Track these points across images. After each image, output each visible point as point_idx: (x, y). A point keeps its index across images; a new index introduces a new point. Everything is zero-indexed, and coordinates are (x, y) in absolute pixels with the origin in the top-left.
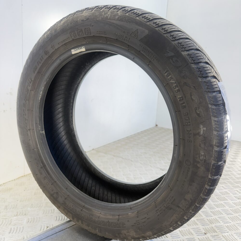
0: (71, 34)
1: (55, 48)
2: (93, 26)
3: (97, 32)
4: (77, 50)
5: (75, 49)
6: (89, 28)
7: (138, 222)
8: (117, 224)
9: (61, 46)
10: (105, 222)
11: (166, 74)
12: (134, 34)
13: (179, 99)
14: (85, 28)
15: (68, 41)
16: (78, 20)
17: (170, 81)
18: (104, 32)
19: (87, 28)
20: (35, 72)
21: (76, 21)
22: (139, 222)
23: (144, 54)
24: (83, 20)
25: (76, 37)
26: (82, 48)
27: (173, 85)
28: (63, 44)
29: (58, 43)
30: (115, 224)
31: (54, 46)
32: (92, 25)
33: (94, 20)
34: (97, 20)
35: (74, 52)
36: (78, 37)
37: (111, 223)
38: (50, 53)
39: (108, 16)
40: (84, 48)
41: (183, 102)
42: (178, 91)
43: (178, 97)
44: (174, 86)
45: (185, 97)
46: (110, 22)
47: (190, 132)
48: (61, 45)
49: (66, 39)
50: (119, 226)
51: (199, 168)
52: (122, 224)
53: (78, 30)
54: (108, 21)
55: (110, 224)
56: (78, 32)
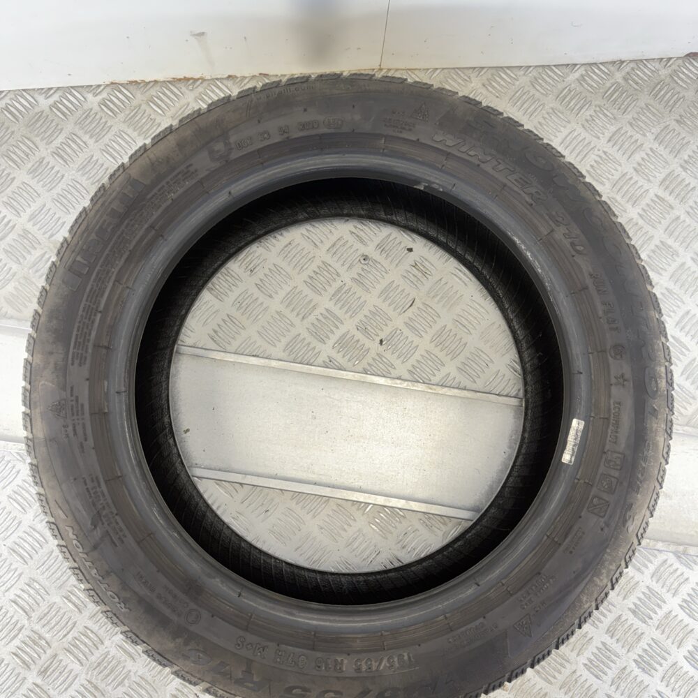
0: (620, 456)
1: (615, 385)
2: (602, 529)
3: (583, 533)
4: (575, 439)
5: (580, 434)
6: (604, 516)
7: (78, 411)
8: (87, 337)
9: (609, 403)
10: (98, 298)
11: (406, 658)
12: (526, 624)
13: (339, 659)
14: (609, 505)
15: (609, 434)
16: (639, 495)
17: (387, 658)
18: (573, 551)
19: (606, 511)
20: (591, 278)
21: (639, 488)
22: (78, 415)
23: (473, 625)
24: (630, 510)
25: (605, 466)
26: (572, 455)
27: (376, 662)
28: (612, 415)
29: (619, 403)
30: (88, 332)
31: (623, 385)
32: (606, 530)
33: (613, 539)
34: (606, 547)
35: (576, 425)
36: (602, 469)
37: (92, 317)
38: (611, 360)
39: (600, 579)
40: (571, 461)
41: (330, 668)
42: (358, 670)
43: (345, 662)
44: (373, 663)
45: (338, 678)
46: (583, 579)
47: (259, 654)
48: (612, 407)
49: (617, 432)
50: (80, 343)
51: (174, 639)
52: (82, 354)
53: (617, 483)
54: (589, 573)
55: (90, 315)
56: (613, 479)
